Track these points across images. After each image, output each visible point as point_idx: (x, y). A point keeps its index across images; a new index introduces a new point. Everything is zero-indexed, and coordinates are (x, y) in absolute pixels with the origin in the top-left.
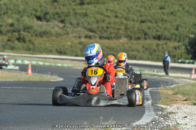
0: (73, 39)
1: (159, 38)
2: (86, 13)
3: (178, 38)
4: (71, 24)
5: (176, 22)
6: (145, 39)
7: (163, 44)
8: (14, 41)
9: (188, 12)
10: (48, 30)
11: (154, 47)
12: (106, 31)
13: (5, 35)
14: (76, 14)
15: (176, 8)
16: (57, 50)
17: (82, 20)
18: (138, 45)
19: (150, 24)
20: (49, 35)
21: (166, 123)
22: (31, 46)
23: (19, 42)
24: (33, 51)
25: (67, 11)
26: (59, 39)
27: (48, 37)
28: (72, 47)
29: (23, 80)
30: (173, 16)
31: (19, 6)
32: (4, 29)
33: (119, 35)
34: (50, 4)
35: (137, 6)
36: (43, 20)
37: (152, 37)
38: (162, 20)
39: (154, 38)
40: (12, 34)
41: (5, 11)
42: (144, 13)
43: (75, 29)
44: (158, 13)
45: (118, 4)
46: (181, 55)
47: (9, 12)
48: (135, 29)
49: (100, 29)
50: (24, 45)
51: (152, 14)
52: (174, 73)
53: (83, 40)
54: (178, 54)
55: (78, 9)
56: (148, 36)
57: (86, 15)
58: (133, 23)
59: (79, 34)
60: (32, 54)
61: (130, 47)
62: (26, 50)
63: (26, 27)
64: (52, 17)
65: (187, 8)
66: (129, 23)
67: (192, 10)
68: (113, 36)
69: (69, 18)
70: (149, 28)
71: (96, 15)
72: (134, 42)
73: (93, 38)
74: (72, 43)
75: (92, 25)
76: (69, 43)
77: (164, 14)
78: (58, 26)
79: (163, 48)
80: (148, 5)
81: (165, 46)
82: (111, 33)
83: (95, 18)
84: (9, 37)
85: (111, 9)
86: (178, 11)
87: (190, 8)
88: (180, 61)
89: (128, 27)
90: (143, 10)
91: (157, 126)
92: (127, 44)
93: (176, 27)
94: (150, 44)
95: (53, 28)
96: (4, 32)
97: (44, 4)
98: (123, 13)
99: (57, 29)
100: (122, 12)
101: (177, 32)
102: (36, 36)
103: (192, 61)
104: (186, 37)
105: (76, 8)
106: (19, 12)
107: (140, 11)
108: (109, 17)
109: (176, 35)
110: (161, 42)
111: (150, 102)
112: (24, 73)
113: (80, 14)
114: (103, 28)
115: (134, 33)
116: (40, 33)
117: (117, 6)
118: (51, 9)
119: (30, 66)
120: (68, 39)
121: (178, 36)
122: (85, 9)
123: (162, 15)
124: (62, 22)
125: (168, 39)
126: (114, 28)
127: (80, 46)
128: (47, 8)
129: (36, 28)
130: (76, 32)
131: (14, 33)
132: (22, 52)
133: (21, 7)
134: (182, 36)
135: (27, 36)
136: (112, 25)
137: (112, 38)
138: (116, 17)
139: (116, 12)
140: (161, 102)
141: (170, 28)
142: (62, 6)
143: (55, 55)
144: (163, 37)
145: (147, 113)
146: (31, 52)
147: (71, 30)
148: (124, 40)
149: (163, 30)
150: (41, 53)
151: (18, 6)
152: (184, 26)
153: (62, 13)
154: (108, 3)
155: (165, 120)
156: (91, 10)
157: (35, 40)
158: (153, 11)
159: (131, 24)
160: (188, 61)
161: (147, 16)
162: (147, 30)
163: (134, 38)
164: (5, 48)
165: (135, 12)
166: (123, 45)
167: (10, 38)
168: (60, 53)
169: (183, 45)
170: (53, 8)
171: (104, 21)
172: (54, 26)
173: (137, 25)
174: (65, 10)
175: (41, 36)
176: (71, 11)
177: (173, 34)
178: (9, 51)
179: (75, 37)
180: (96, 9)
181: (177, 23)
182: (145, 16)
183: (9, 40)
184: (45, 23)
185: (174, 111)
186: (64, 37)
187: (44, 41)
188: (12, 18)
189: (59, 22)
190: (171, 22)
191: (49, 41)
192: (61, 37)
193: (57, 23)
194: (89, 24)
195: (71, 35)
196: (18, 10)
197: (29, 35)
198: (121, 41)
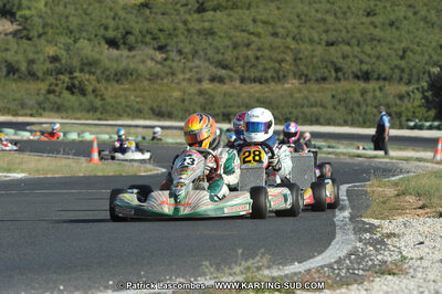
0: (185, 84)
1: (366, 77)
2: (211, 29)
3: (406, 76)
4: (180, 52)
5: (400, 41)
6: (338, 79)
7: (374, 91)
8: (60, 93)
9: (425, 19)
10: (132, 66)
11: (357, 96)
12: (253, 66)
13: (43, 80)
14: (189, 30)
15: (401, 12)
16: (152, 109)
17: (204, 44)
18: (322, 93)
19: (346, 48)
20: (134, 77)
21: (379, 257)
22: (98, 102)
23: (73, 93)
24: (102, 114)
25: (170, 27)
26: (156, 86)
27: (132, 83)
28: (183, 101)
29: (81, 175)
30: (394, 30)
31: (70, 19)
32: (39, 68)
33: (281, 73)
34: (135, 11)
35: (317, 11)
36: (122, 46)
37: (351, 76)
38: (372, 40)
39: (357, 77)
40: (56, 79)
41: (41, 31)
42: (333, 24)
43: (190, 64)
44: (362, 23)
45: (279, 9)
46: (414, 112)
47: (50, 31)
48: (315, 60)
49: (242, 60)
50: (83, 99)
51: (350, 27)
52: (401, 149)
53: (206, 85)
54: (407, 109)
55: (193, 21)
56: (344, 74)
57: (211, 33)
58: (310, 47)
59: (197, 73)
60: (99, 119)
61: (306, 98)
62: (88, 111)
63: (85, 61)
64: (140, 39)
65: (423, 12)
66: (303, 46)
67: (433, 16)
68: (269, 75)
69: (175, 40)
70: (344, 57)
71: (232, 33)
72: (314, 87)
73: (227, 81)
74: (184, 93)
75: (223, 54)
76: (176, 94)
77: (376, 27)
78: (152, 59)
79: (375, 97)
80: (340, 8)
81: (378, 94)
82: (265, 70)
83: (231, 38)
84: (50, 85)
85: (264, 18)
86: (405, 18)
87: (428, 11)
88: (412, 124)
89: (301, 56)
90: (330, 19)
91: (359, 264)
92: (300, 91)
93: (401, 53)
94: (348, 91)
95: (143, 62)
96: (40, 74)
97: (122, 14)
98: (289, 25)
99: (150, 64)
100: (287, 23)
101: (403, 64)
102: (108, 79)
103: (436, 123)
104: (424, 73)
105: (190, 19)
106: (71, 32)
107: (325, 21)
108: (258, 35)
109: (403, 71)
110: (371, 85)
111: (346, 214)
112: (83, 159)
113: (198, 32)
114: (247, 59)
115: (314, 68)
116: (116, 75)
117: (276, 12)
118: (137, 23)
119: (95, 145)
120: (173, 85)
121: (407, 70)
122: (209, 21)
123: (372, 28)
124: (161, 48)
125: (385, 79)
126: (271, 59)
127: (201, 100)
128: (128, 22)
129: (107, 63)
130: (191, 70)
131: (62, 77)
132: (79, 115)
133: (75, 21)
134: (415, 71)
135: (88, 80)
136: (267, 53)
137: (267, 81)
138: (275, 35)
139: (273, 25)
140: (369, 212)
141: (389, 56)
142: (160, 17)
143: (149, 119)
144: (376, 76)
145: (339, 237)
146: (98, 114)
147: (181, 65)
148: (292, 84)
149: (374, 60)
150: (120, 116)
151: (67, 17)
152: (419, 49)
153: (160, 30)
154: (258, 7)
155: (377, 250)
156: (221, 23)
157: (106, 88)
158: (352, 20)
159: (305, 48)
160: (428, 124)
161: (340, 31)
162: (341, 60)
163: (314, 78)
164: (44, 109)
165: (316, 24)
166: (291, 95)
167: (53, 87)
168: (160, 115)
169: (418, 89)
170: (140, 20)
171: (248, 45)
172: (145, 59)
173: (320, 50)
174: (166, 23)
175: (117, 81)
176: (180, 25)
177: (396, 66)
178: (52, 114)
179: (189, 80)
180: (232, 19)
181: (403, 45)
182: (335, 30)
183: (49, 92)
184: (125, 52)
185: (397, 231)
186: (165, 81)
187: (124, 90)
188: (56, 45)
189: (155, 49)
190: (391, 42)
191: (135, 90)
192: (159, 81)
193: (151, 52)
194: (218, 51)
195: (181, 76)
196: (68, 27)
197: (93, 78)
198: (286, 86)
